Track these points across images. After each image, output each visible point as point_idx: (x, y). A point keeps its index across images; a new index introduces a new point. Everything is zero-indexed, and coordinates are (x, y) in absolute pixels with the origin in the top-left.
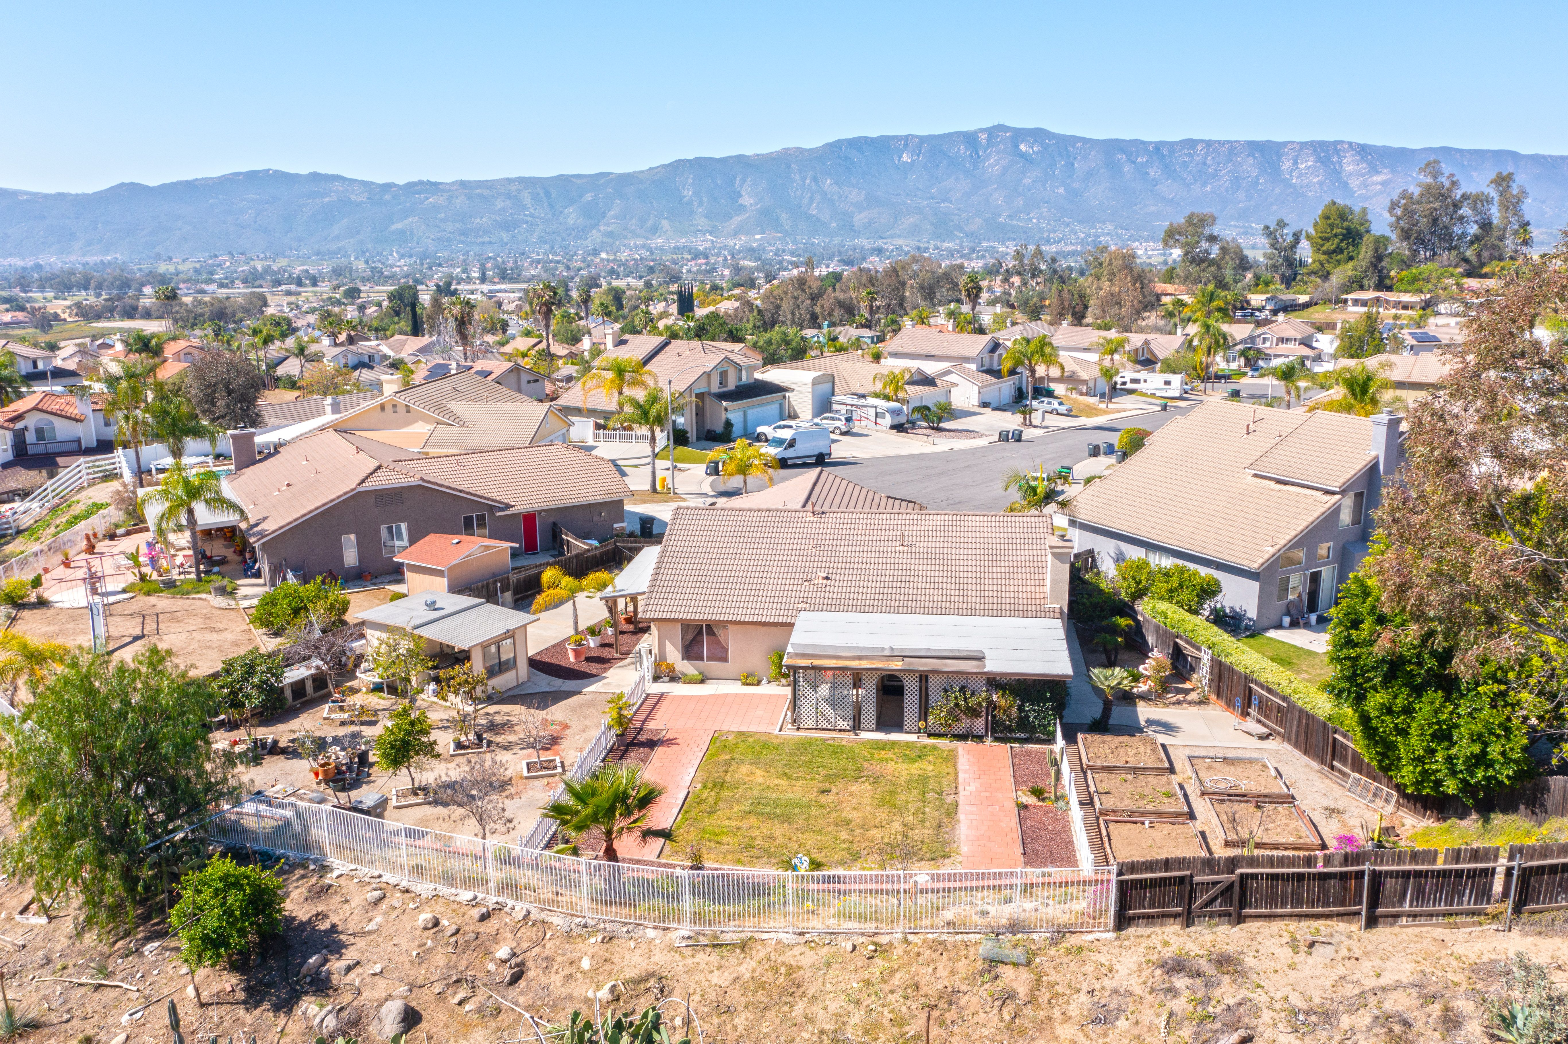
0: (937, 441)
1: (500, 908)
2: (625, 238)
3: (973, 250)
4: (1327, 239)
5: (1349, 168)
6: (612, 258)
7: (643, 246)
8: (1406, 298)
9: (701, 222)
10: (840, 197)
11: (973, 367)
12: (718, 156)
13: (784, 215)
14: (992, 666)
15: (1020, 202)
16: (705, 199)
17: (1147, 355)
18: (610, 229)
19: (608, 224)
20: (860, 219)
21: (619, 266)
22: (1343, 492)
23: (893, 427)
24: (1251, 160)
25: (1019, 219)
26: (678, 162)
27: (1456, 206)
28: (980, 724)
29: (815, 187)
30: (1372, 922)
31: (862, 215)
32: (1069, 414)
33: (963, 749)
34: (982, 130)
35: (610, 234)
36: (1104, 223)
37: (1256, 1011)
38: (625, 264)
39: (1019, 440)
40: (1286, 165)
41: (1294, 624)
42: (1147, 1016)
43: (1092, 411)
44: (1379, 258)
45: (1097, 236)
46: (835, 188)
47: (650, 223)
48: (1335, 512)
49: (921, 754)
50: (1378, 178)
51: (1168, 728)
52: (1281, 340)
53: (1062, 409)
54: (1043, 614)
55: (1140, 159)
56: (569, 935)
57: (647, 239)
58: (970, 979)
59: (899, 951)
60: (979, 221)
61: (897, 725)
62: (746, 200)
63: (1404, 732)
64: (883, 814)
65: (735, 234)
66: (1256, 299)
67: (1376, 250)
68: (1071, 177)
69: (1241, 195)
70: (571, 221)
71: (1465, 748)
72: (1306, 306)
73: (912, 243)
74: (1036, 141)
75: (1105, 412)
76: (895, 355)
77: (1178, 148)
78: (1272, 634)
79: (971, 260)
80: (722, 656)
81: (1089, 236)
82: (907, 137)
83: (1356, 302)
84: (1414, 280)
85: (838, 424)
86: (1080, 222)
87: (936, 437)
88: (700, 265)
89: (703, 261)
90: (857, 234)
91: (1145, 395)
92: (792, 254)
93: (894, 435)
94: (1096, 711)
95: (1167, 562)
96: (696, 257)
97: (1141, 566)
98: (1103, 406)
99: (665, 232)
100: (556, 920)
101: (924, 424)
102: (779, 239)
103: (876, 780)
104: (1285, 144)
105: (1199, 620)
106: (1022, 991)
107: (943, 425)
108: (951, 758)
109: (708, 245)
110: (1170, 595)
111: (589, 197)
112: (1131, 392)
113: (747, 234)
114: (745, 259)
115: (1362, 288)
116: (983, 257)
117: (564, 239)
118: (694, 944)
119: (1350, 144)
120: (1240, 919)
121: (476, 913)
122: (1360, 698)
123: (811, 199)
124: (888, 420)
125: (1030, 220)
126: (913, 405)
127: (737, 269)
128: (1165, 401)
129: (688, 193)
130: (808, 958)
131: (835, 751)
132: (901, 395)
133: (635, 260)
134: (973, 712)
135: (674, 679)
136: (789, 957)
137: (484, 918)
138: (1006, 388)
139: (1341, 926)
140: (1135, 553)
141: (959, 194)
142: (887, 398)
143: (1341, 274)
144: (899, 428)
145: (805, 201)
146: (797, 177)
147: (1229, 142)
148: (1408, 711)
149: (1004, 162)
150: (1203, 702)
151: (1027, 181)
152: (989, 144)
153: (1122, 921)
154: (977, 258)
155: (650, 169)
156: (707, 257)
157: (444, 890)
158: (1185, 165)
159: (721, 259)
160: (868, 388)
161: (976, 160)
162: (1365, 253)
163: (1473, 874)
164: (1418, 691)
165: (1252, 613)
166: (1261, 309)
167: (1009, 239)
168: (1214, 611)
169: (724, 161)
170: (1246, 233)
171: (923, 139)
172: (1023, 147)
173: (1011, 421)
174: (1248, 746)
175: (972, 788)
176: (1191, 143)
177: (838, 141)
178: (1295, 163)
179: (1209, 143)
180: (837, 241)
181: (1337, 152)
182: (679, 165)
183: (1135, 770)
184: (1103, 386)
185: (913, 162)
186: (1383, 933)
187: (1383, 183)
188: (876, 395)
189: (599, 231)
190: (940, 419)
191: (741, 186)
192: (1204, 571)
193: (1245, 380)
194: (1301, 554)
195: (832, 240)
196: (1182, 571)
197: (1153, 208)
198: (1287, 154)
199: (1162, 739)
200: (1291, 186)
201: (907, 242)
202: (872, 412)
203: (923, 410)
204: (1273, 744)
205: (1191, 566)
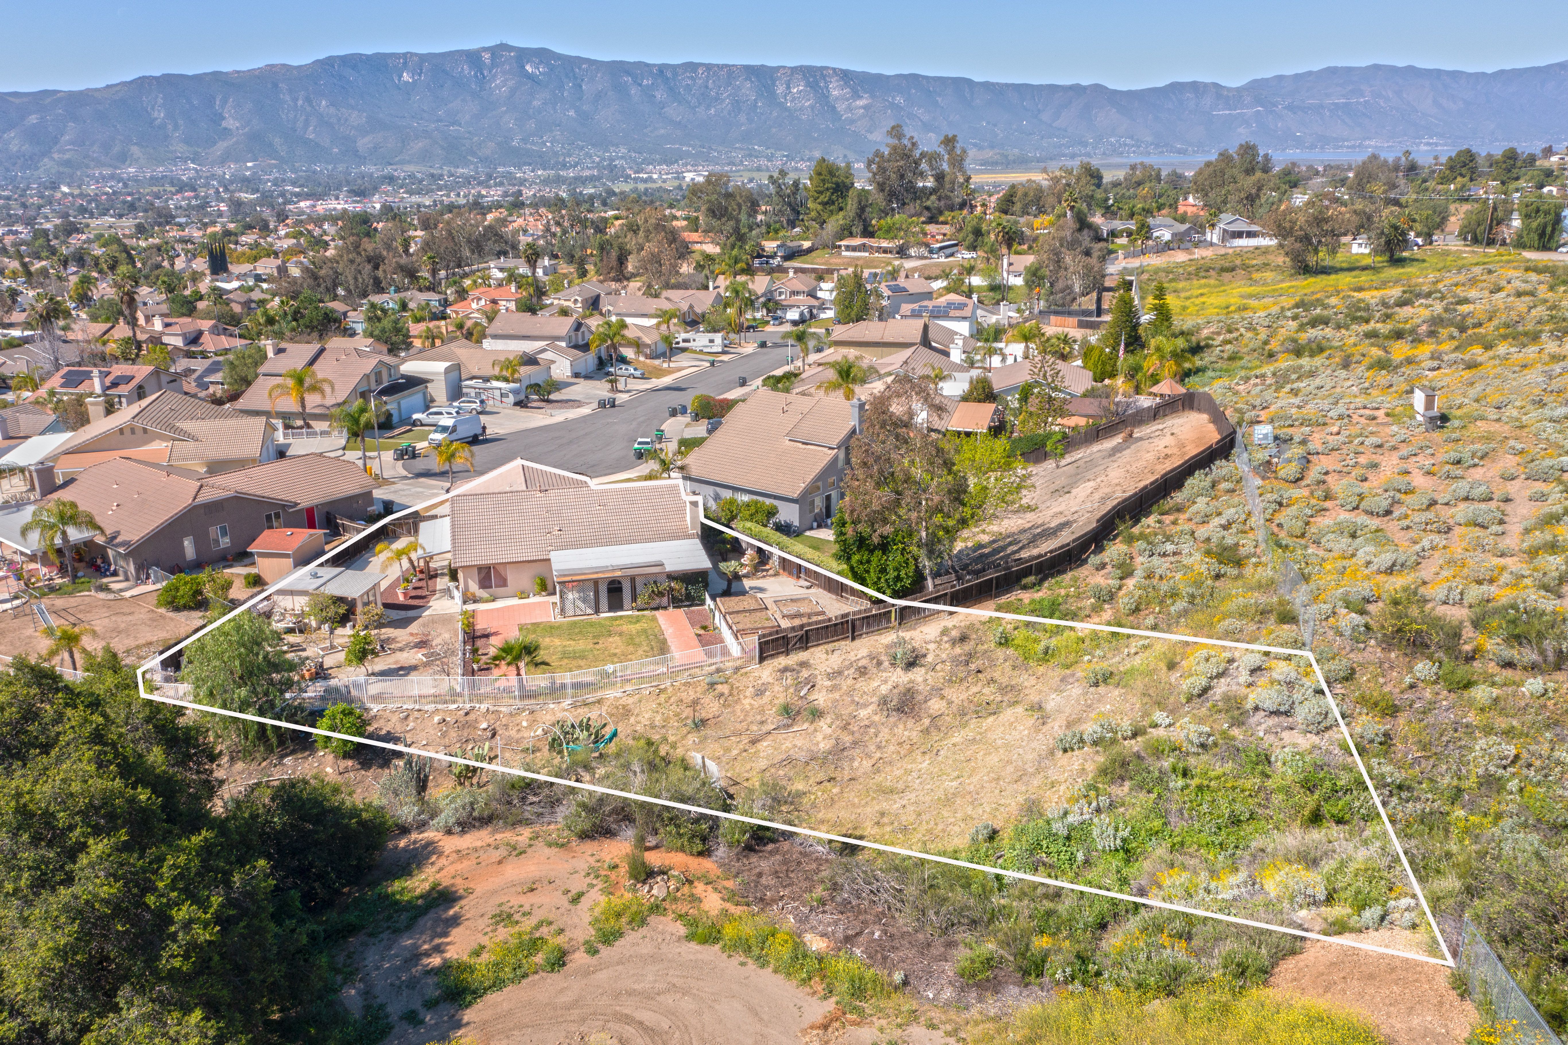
0: (553, 412)
1: (473, 708)
2: (87, 167)
3: (490, 177)
4: (821, 193)
5: (836, 93)
6: (76, 192)
7: (112, 177)
8: (885, 244)
9: (180, 148)
10: (339, 120)
11: (563, 344)
12: (190, 73)
13: (277, 140)
14: (669, 568)
15: (531, 125)
16: (181, 122)
17: (692, 317)
18: (67, 156)
19: (64, 152)
20: (364, 143)
21: (89, 202)
22: (839, 448)
23: (516, 404)
24: (748, 85)
25: (533, 143)
26: (143, 79)
27: (917, 163)
28: (665, 601)
29: (308, 109)
30: (853, 639)
31: (366, 140)
32: (643, 377)
33: (659, 614)
34: (485, 49)
35: (68, 163)
36: (617, 146)
37: (816, 676)
38: (95, 199)
39: (613, 406)
40: (780, 89)
41: (819, 526)
42: (777, 688)
43: (660, 373)
44: (862, 209)
45: (612, 160)
46: (332, 110)
47: (116, 149)
48: (835, 459)
49: (638, 620)
50: (860, 103)
51: (761, 590)
52: (794, 293)
53: (638, 373)
54: (689, 537)
55: (645, 82)
56: (511, 714)
57: (116, 168)
58: (704, 693)
59: (670, 690)
60: (492, 145)
61: (620, 608)
62: (231, 123)
63: (868, 572)
64: (631, 649)
65: (223, 161)
66: (770, 246)
67: (860, 202)
68: (580, 99)
69: (742, 118)
70: (14, 148)
71: (892, 574)
72: (810, 251)
73: (424, 169)
74: (541, 62)
75: (669, 372)
76: (495, 337)
77: (680, 71)
78: (808, 533)
79: (489, 187)
80: (503, 583)
81: (604, 159)
82: (405, 55)
83: (848, 248)
84: (889, 230)
85: (474, 406)
86: (593, 145)
87: (549, 409)
88: (189, 199)
89: (192, 194)
90: (362, 160)
91: (695, 352)
92: (294, 183)
93: (519, 412)
94: (724, 585)
95: (746, 498)
96: (180, 191)
97: (732, 502)
98: (665, 365)
99: (137, 160)
100: (503, 709)
101: (536, 397)
102: (275, 166)
103: (621, 634)
104: (778, 68)
105: (768, 530)
106: (726, 692)
107: (552, 397)
108: (654, 619)
109: (192, 174)
110: (751, 518)
111: (33, 119)
112: (684, 350)
113: (236, 161)
114: (240, 191)
115: (851, 235)
116: (501, 184)
117: (7, 170)
118: (574, 706)
119: (834, 69)
120: (807, 648)
121: (462, 713)
122: (849, 559)
123: (307, 123)
124: (511, 399)
125: (544, 143)
126: (526, 383)
127: (237, 205)
128: (711, 358)
129: (160, 115)
130: (630, 701)
131: (592, 625)
132: (516, 376)
133: (107, 194)
134: (661, 594)
135: (475, 601)
136: (621, 702)
137: (467, 714)
138: (590, 359)
139: (843, 643)
140: (727, 494)
141: (467, 117)
142: (506, 380)
143: (834, 223)
144: (521, 404)
145: (300, 124)
146: (288, 98)
147: (727, 66)
148: (869, 561)
149: (511, 83)
150: (776, 574)
151: (536, 103)
152: (494, 65)
153: (762, 659)
154: (496, 185)
155: (108, 86)
156: (194, 190)
157: (440, 706)
158: (688, 88)
159: (211, 192)
160: (488, 371)
161: (482, 81)
162: (851, 205)
163: (885, 613)
164: (871, 552)
165: (796, 523)
166: (773, 256)
167: (525, 164)
168: (775, 524)
169: (198, 78)
170: (750, 155)
171: (423, 58)
172: (529, 68)
173: (600, 389)
174: (802, 592)
175: (670, 631)
176: (692, 67)
177: (330, 58)
178: (788, 87)
179: (709, 67)
180: (341, 168)
181: (824, 77)
182: (143, 83)
183: (750, 611)
184: (662, 347)
185: (415, 81)
186: (857, 642)
187: (865, 107)
188: (497, 379)
189: (53, 159)
190: (549, 393)
191: (223, 106)
192: (768, 501)
193: (770, 329)
194: (820, 484)
195: (335, 168)
196: (756, 502)
197: (662, 131)
198: (780, 79)
199: (759, 595)
200: (787, 109)
201: (418, 168)
202: (497, 393)
203: (535, 387)
204: (813, 590)
205: (760, 499)
